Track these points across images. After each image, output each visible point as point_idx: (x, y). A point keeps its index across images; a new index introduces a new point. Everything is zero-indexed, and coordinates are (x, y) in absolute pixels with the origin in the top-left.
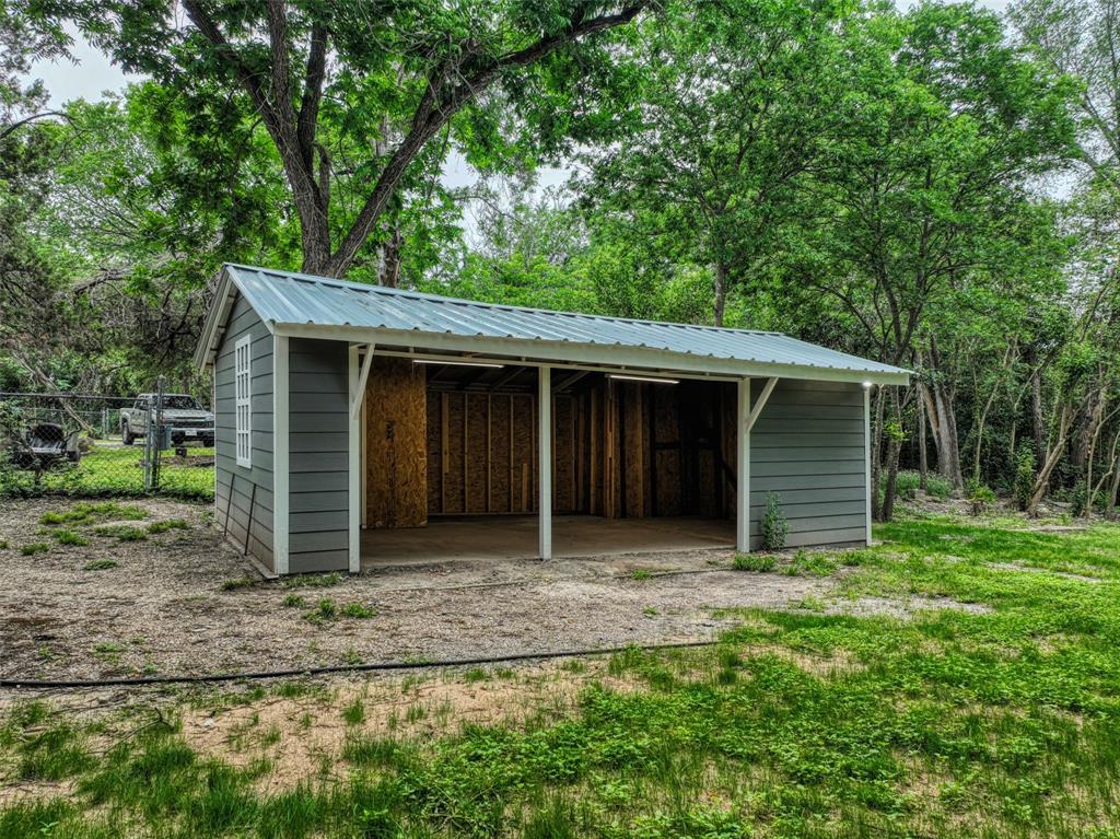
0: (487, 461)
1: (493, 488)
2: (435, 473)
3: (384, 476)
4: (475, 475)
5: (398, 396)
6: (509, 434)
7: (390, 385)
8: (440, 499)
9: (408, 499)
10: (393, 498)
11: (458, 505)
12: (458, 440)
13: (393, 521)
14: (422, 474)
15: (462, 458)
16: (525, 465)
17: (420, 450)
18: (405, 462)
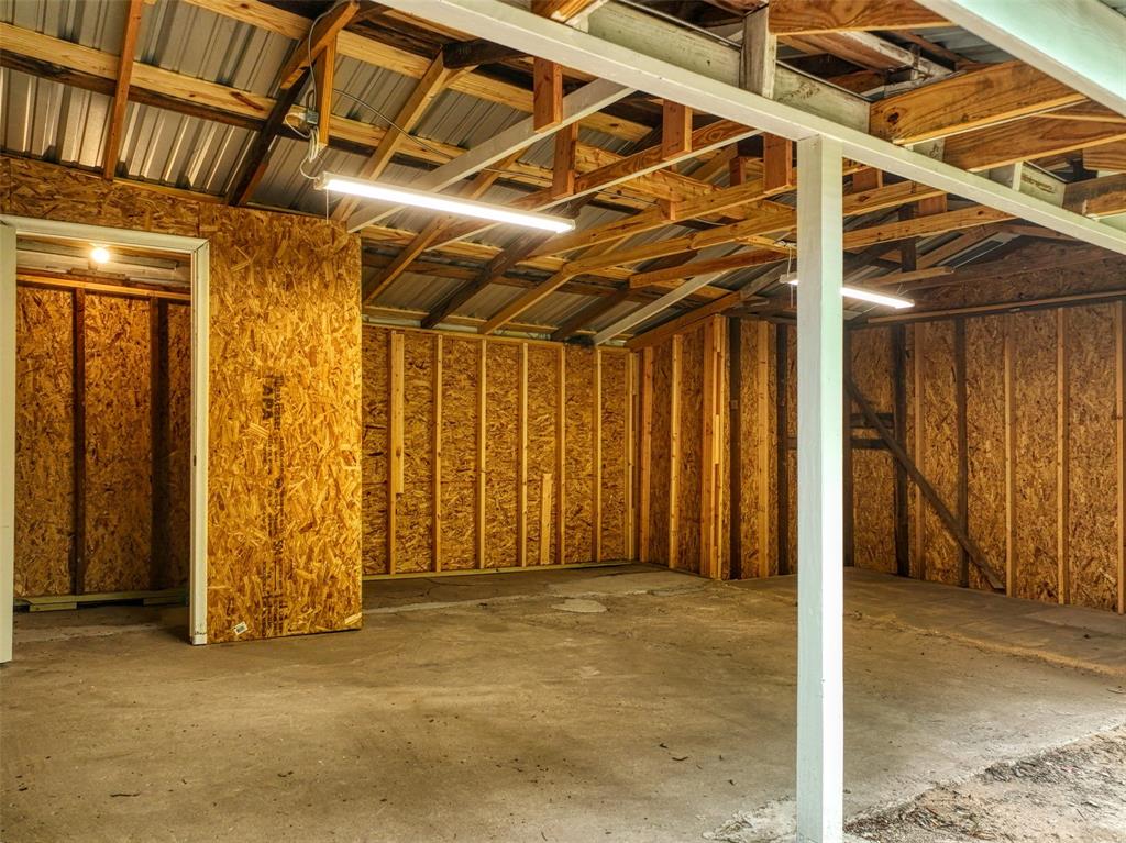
0: (477, 469)
1: (489, 521)
2: (378, 494)
3: (255, 510)
4: (455, 497)
5: (294, 317)
6: (519, 419)
7: (273, 288)
8: (387, 545)
9: (315, 564)
10: (278, 561)
11: (422, 558)
12: (421, 428)
13: (277, 621)
14: (351, 505)
15: (431, 464)
16: (547, 477)
17: (345, 446)
18: (309, 476)
